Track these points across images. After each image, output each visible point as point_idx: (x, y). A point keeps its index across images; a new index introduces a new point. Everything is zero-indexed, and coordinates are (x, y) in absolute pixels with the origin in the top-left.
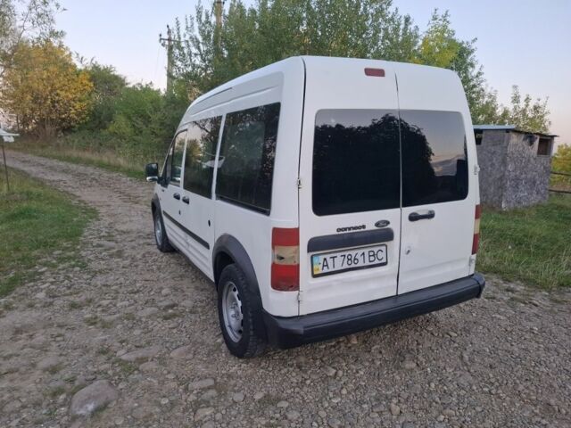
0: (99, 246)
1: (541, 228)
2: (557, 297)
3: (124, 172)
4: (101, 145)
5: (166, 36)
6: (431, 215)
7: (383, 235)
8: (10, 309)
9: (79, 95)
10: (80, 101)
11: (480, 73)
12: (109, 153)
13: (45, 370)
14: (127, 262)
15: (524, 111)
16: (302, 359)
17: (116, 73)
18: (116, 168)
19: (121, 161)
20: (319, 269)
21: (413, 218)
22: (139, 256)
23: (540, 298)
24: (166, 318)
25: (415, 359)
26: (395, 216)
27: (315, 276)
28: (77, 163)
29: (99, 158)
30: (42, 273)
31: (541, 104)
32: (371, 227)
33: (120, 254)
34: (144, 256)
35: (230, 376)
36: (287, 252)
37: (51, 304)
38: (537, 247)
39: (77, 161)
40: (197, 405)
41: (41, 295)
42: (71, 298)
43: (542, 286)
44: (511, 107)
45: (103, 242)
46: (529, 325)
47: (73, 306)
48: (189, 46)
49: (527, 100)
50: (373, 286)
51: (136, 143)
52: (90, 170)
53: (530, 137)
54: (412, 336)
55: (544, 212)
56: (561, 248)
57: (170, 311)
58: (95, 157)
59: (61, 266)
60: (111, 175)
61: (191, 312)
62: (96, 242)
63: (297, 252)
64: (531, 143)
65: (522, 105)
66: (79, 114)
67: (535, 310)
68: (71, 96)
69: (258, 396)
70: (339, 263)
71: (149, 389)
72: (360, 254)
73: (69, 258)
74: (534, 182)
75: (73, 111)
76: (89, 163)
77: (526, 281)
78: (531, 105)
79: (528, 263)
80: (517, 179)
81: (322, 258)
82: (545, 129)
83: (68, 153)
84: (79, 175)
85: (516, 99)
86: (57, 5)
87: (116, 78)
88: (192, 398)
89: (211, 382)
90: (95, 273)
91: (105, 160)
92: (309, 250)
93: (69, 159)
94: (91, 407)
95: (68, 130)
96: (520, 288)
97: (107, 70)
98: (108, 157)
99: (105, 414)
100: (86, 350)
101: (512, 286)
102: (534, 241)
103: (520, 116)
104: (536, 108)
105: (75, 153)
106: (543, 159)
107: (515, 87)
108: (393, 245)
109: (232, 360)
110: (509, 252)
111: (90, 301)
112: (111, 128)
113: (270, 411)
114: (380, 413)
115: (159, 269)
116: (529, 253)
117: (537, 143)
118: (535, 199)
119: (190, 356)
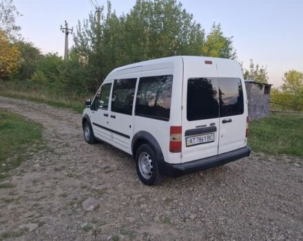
0: (55, 142)
1: (269, 129)
2: (278, 157)
3: (46, 103)
4: (28, 87)
5: (64, 27)
6: (230, 121)
7: (213, 129)
8: (24, 172)
9: (12, 59)
10: (13, 62)
11: (234, 53)
12: (34, 92)
13: (60, 196)
14: (74, 149)
15: (256, 72)
16: (177, 185)
17: (34, 46)
18: (42, 101)
19: (43, 97)
20: (189, 144)
21: (224, 122)
22: (78, 146)
23: (271, 158)
24: (106, 173)
25: (224, 183)
26: (217, 121)
27: (187, 146)
28: (16, 98)
29: (29, 95)
30: (32, 155)
31: (264, 68)
32: (208, 126)
33: (67, 145)
34: (80, 146)
35: (148, 193)
36: (177, 136)
37: (45, 169)
38: (268, 137)
39: (15, 97)
40: (139, 204)
41: (38, 165)
42: (54, 166)
43: (272, 153)
44: (249, 70)
45: (56, 140)
46: (268, 169)
47: (56, 170)
48: (85, 35)
49: (257, 66)
50: (209, 151)
51: (51, 87)
52: (25, 102)
53: (260, 85)
54: (221, 175)
55: (269, 121)
56: (278, 137)
57: (107, 170)
58: (26, 94)
59: (40, 152)
60: (40, 105)
61: (117, 169)
62: (52, 140)
63: (181, 136)
64: (261, 88)
65: (255, 69)
66: (12, 70)
67: (270, 163)
68: (7, 59)
69: (164, 199)
70: (196, 141)
71: (114, 199)
72: (204, 137)
73: (43, 148)
74: (263, 107)
75: (8, 68)
76: (23, 98)
77: (264, 151)
78: (259, 69)
79: (264, 144)
80: (255, 106)
81: (189, 139)
82: (266, 81)
83: (8, 92)
84: (20, 105)
85: (252, 66)
86: (18, 13)
87: (34, 49)
88: (135, 201)
89: (141, 195)
90: (60, 155)
91: (33, 96)
92: (186, 135)
93: (9, 96)
94: (92, 207)
95: (6, 79)
96: (262, 154)
97: (28, 45)
98: (34, 95)
99: (100, 209)
100: (75, 187)
101: (259, 154)
102: (266, 135)
103: (254, 74)
104: (261, 71)
105: (13, 93)
106: (267, 96)
107: (251, 60)
108: (216, 133)
109: (146, 187)
110: (256, 140)
111: (64, 167)
112: (33, 78)
113: (171, 204)
114: (216, 202)
115: (91, 151)
116: (264, 140)
117: (264, 88)
118: (264, 115)
119: (126, 186)
